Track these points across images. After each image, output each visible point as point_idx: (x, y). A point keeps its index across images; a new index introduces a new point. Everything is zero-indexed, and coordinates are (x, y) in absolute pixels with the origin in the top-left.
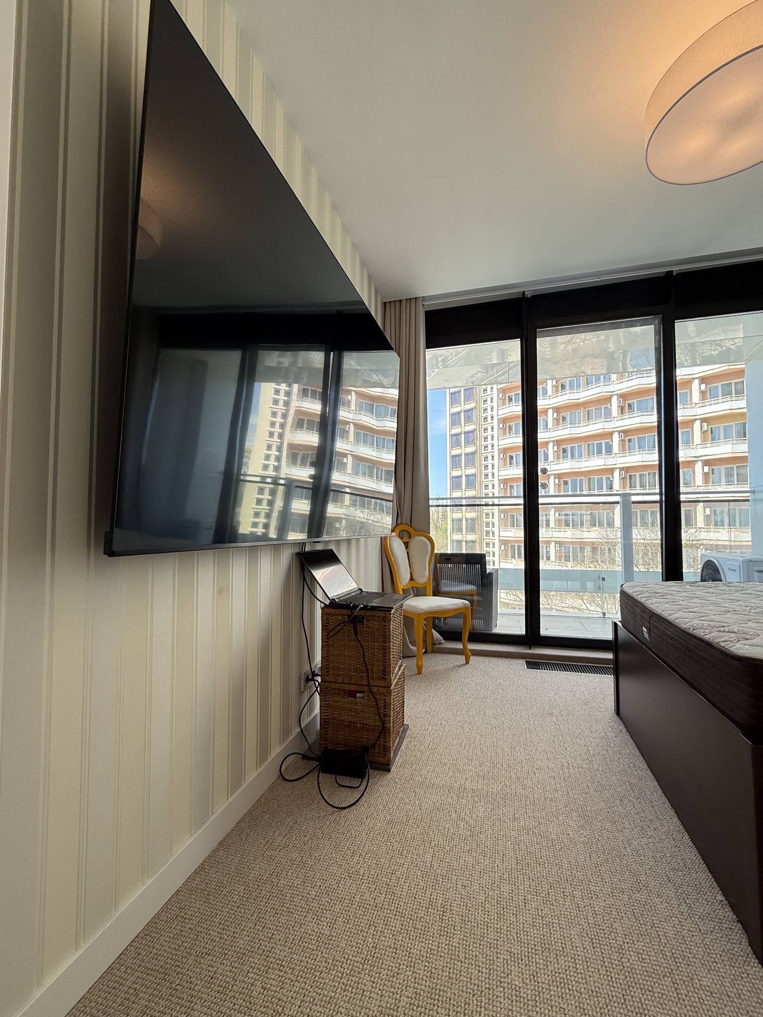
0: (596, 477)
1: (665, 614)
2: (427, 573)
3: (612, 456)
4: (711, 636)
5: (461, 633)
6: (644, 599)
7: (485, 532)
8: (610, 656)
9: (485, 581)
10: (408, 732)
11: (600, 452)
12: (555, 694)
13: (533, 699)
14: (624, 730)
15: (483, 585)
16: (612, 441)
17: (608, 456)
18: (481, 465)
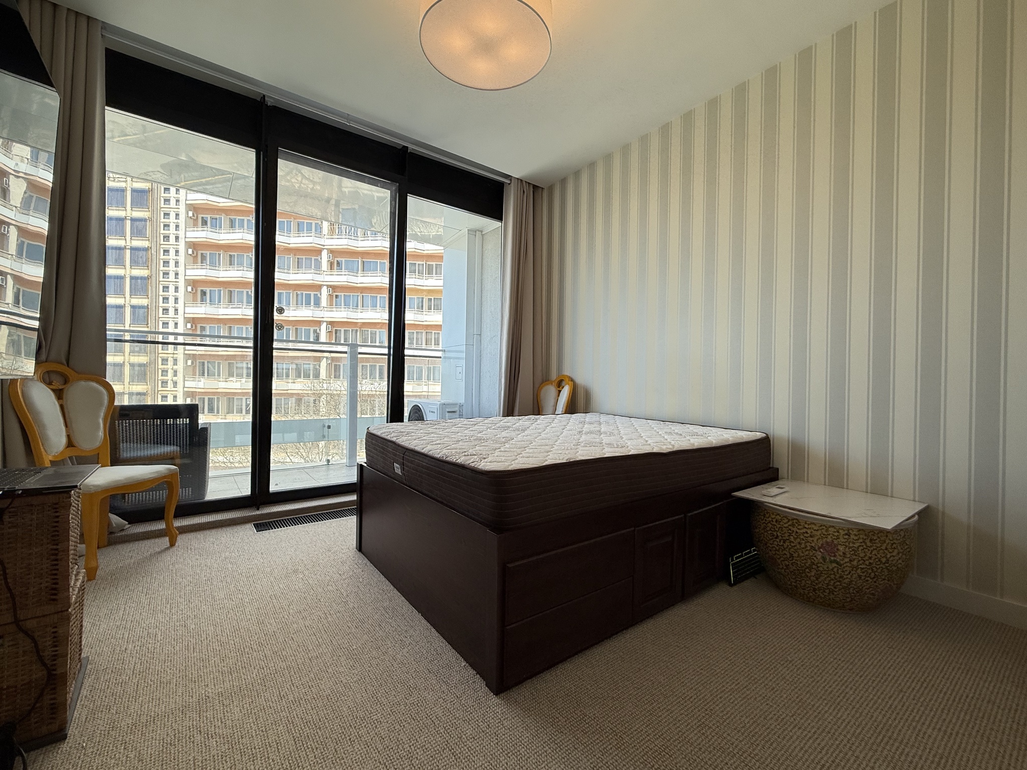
0: (303, 328)
1: (418, 449)
2: (101, 434)
3: (320, 309)
4: (461, 460)
5: (164, 508)
6: (395, 438)
7: (160, 382)
8: (354, 497)
9: (196, 439)
10: (89, 667)
11: (308, 303)
12: (295, 550)
13: (272, 563)
14: (369, 563)
15: (192, 444)
16: (321, 294)
17: (316, 309)
18: (157, 296)
